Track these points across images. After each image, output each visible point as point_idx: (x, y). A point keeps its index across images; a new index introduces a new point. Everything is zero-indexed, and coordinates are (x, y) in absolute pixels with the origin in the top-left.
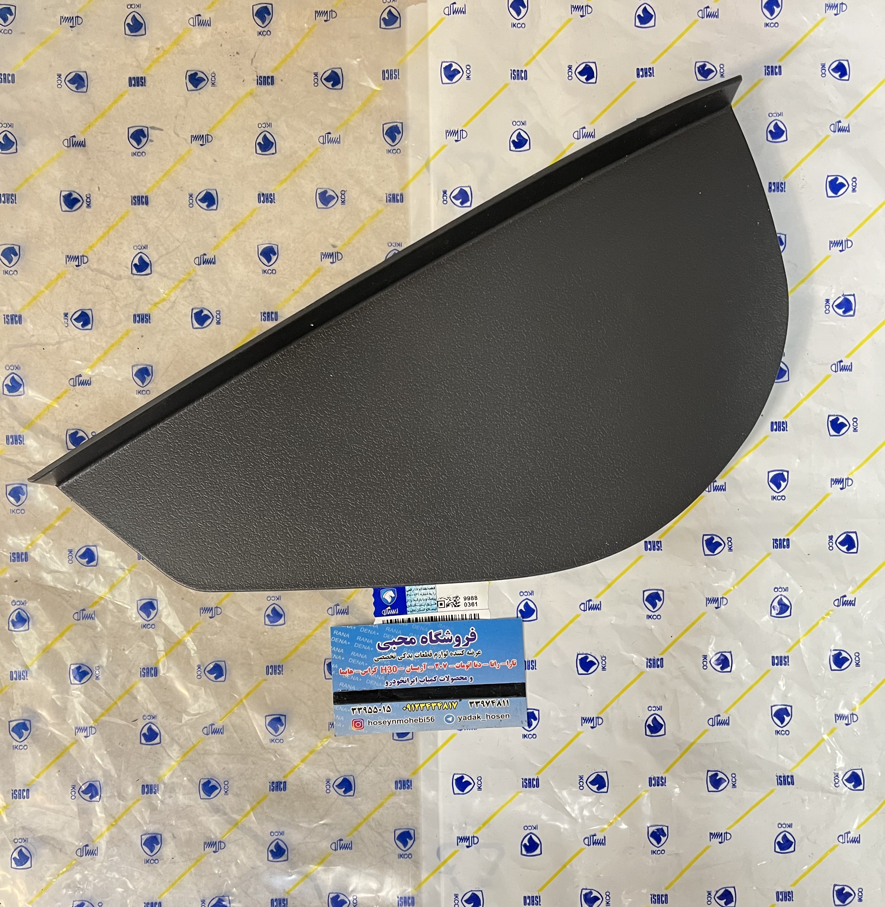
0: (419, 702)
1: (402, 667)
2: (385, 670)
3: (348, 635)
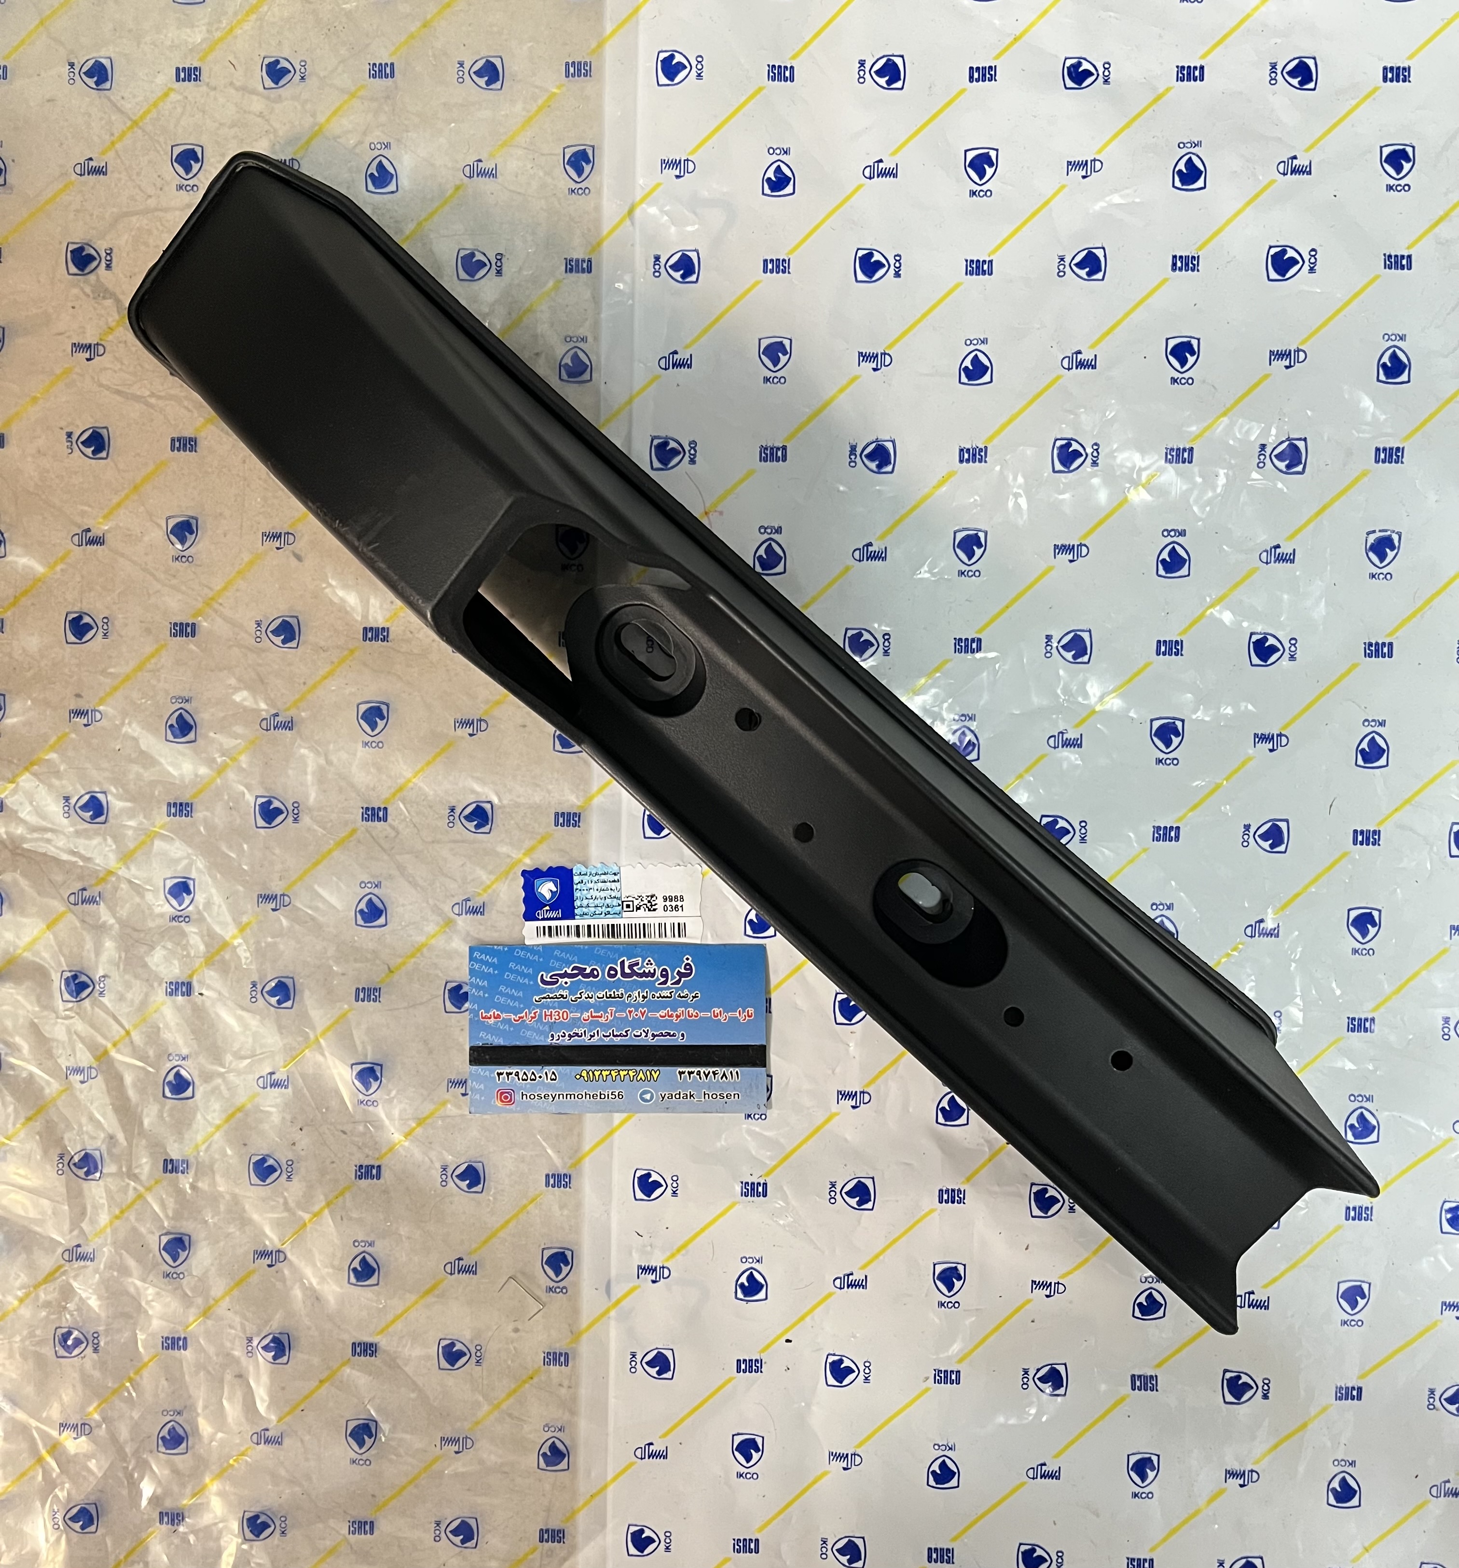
0: (601, 1068)
1: (575, 1013)
2: (551, 1015)
3: (495, 960)
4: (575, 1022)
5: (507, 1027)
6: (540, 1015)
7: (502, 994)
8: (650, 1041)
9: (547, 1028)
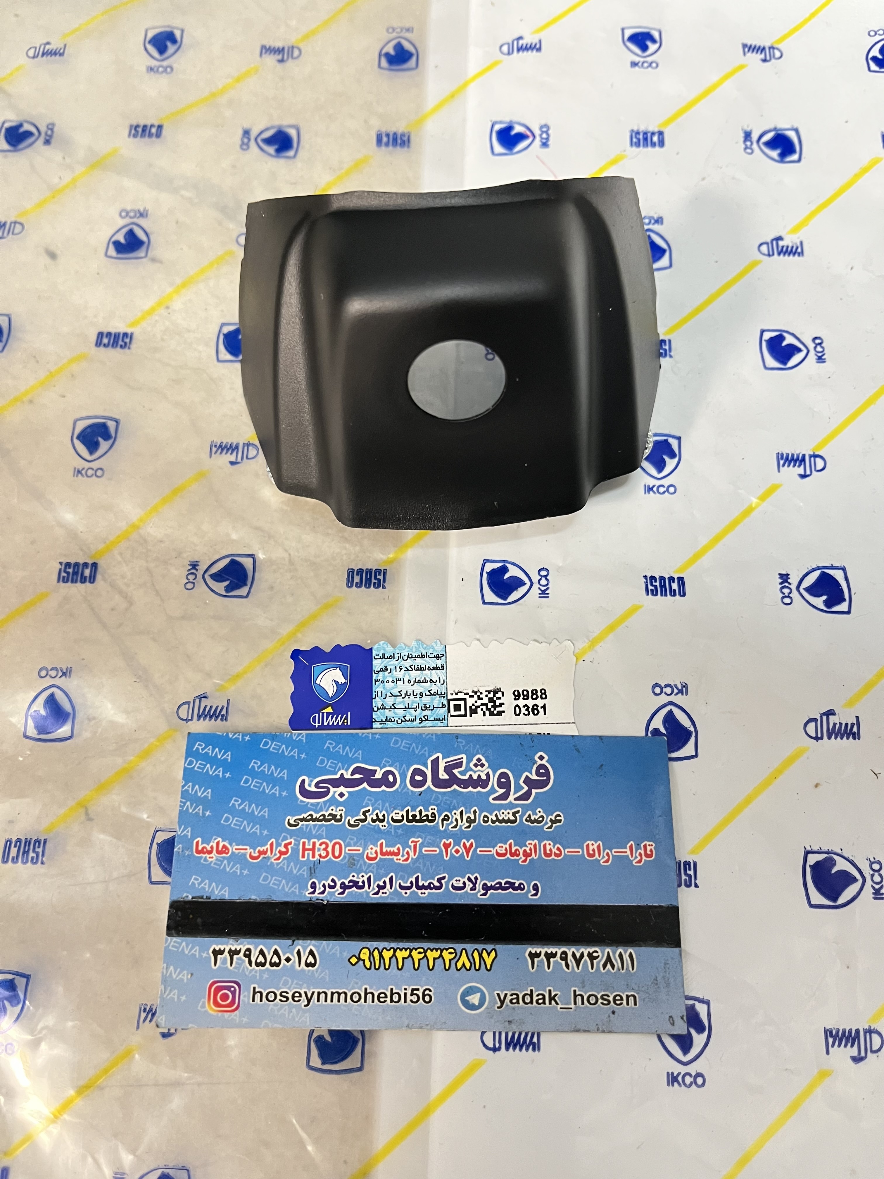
0: (394, 945)
1: (354, 846)
2: (313, 849)
3: (228, 756)
4: (353, 863)
5: (237, 869)
6: (295, 850)
7: (233, 811)
8: (479, 897)
9: (305, 873)
